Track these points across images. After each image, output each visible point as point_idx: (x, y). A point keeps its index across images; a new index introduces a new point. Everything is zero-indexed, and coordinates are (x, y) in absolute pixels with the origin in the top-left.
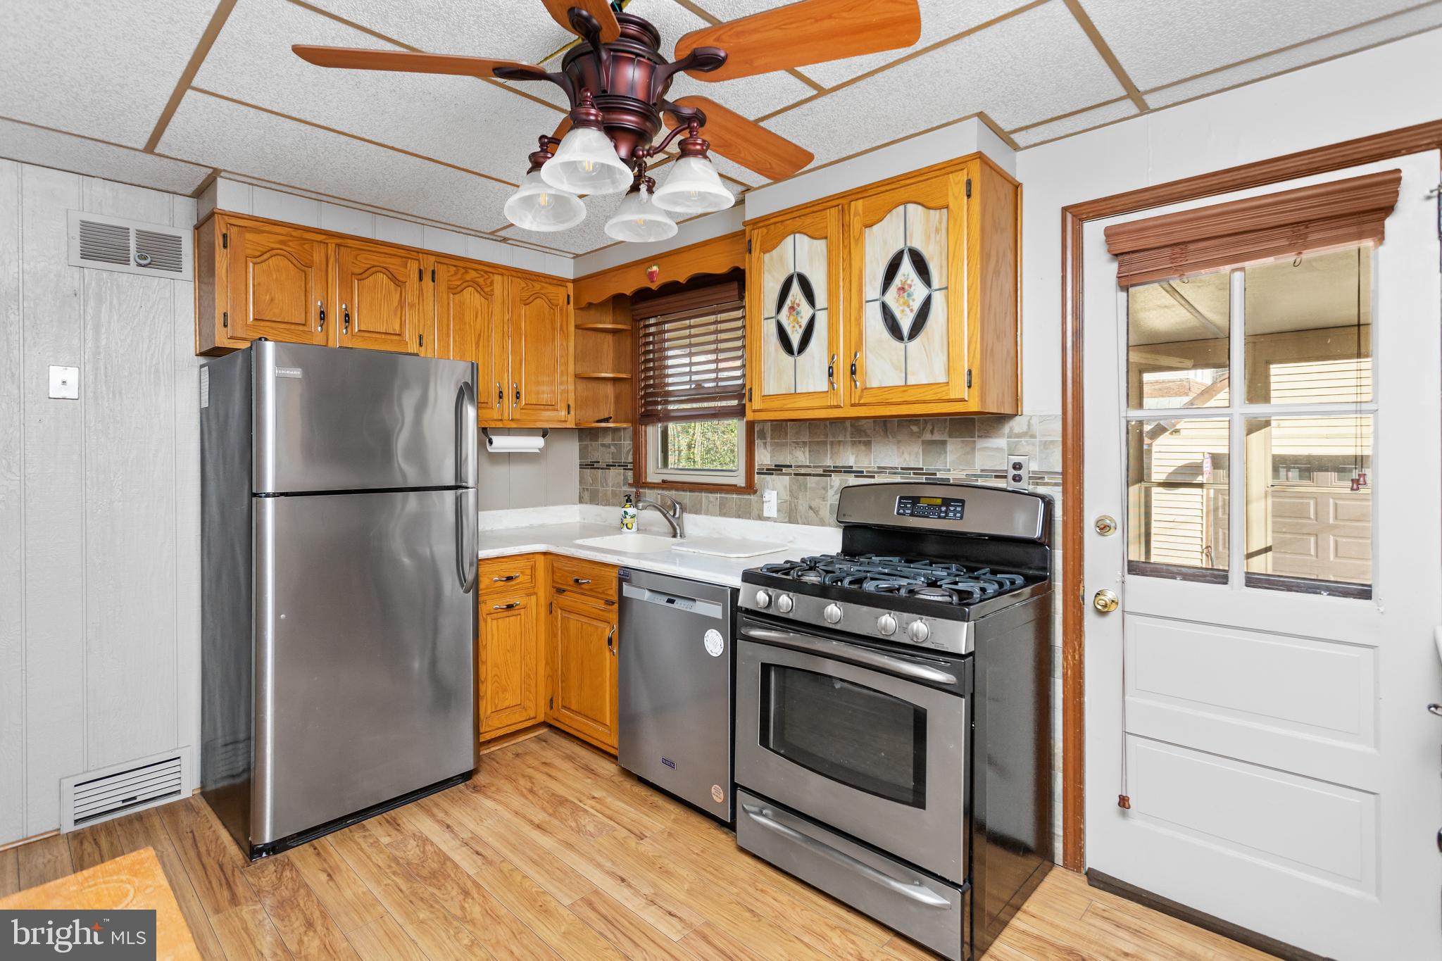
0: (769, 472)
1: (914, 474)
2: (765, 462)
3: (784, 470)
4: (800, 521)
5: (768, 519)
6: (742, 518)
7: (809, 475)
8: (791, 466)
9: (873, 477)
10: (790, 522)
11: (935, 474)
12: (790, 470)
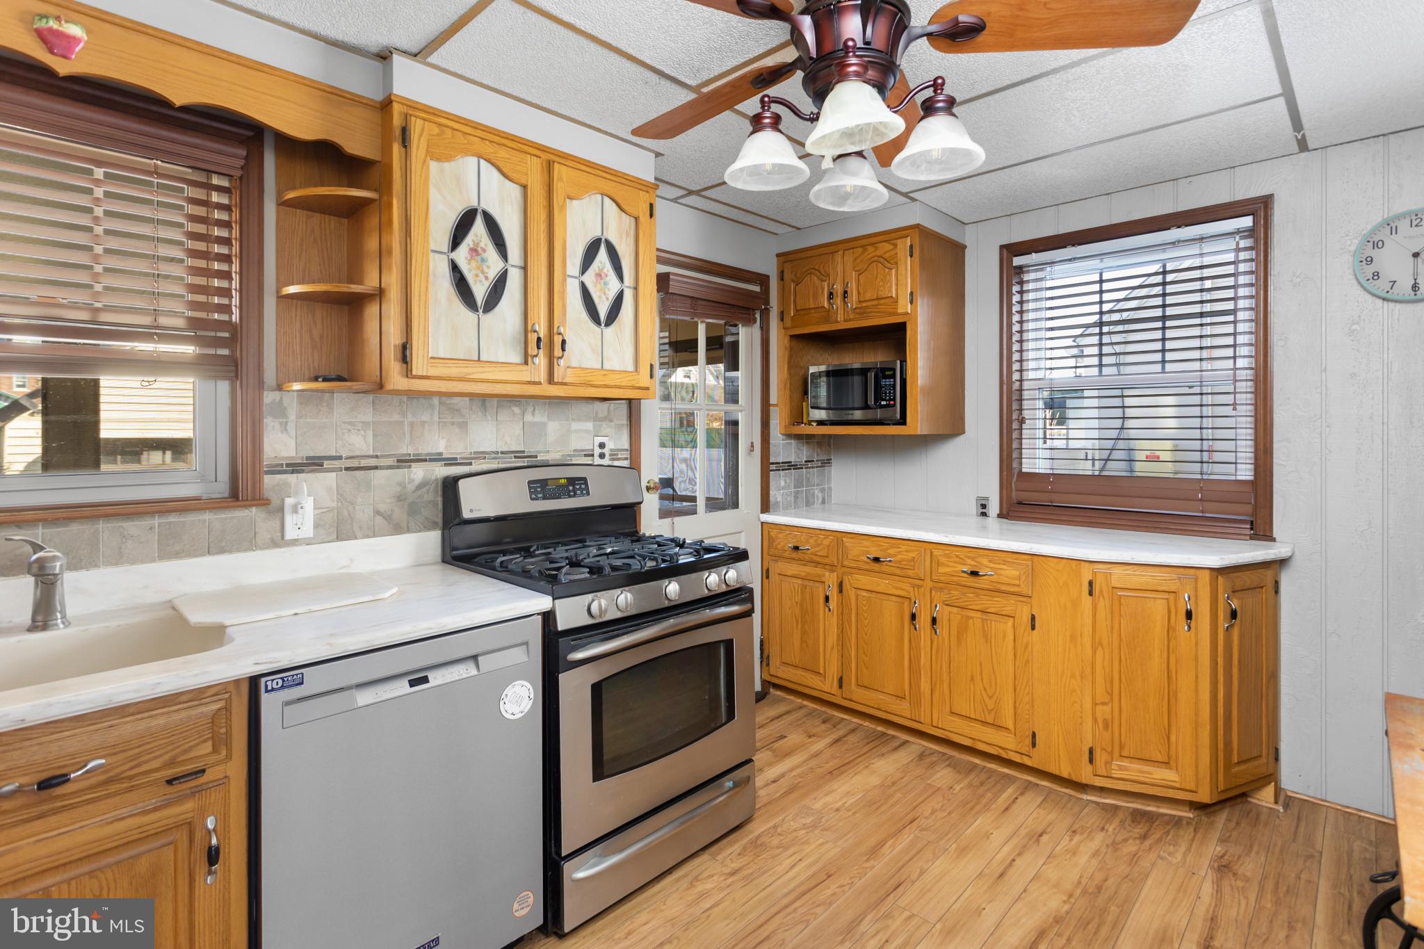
0: (295, 468)
1: (515, 457)
2: (285, 454)
3: (326, 464)
4: (358, 534)
5: (295, 542)
6: (230, 552)
7: (376, 468)
8: (340, 458)
9: (470, 464)
10: (338, 539)
11: (536, 457)
12: (336, 464)
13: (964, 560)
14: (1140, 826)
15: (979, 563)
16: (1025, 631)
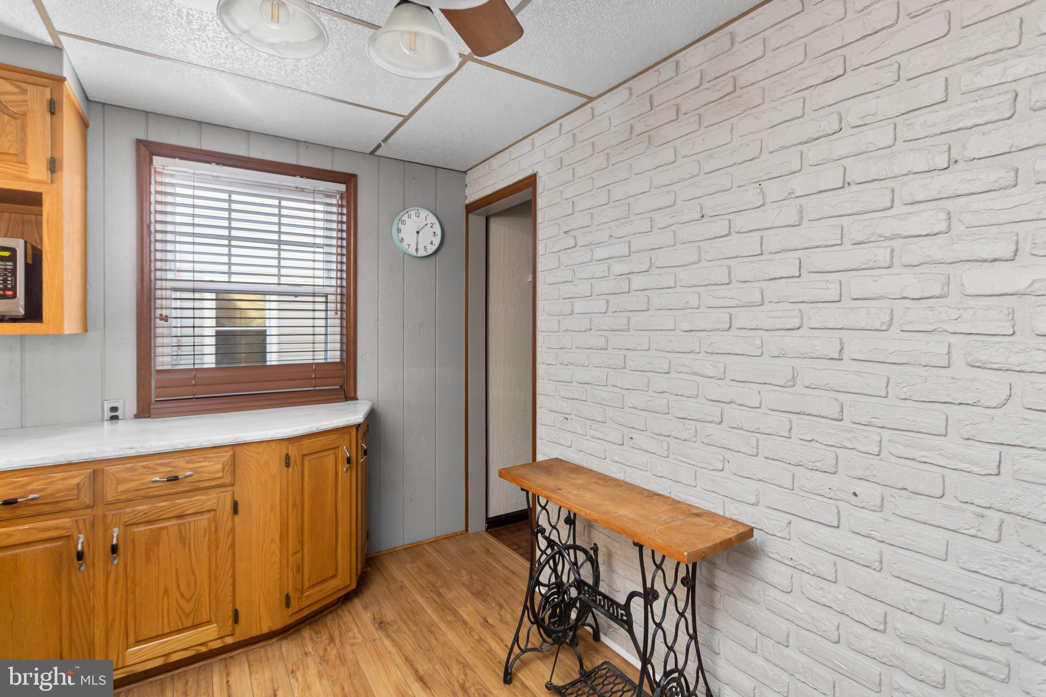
13: (155, 469)
14: (323, 634)
15: (175, 467)
16: (228, 519)
